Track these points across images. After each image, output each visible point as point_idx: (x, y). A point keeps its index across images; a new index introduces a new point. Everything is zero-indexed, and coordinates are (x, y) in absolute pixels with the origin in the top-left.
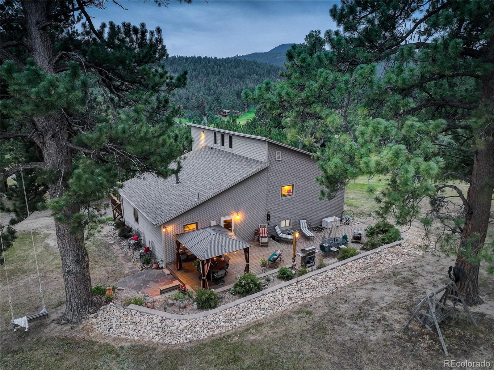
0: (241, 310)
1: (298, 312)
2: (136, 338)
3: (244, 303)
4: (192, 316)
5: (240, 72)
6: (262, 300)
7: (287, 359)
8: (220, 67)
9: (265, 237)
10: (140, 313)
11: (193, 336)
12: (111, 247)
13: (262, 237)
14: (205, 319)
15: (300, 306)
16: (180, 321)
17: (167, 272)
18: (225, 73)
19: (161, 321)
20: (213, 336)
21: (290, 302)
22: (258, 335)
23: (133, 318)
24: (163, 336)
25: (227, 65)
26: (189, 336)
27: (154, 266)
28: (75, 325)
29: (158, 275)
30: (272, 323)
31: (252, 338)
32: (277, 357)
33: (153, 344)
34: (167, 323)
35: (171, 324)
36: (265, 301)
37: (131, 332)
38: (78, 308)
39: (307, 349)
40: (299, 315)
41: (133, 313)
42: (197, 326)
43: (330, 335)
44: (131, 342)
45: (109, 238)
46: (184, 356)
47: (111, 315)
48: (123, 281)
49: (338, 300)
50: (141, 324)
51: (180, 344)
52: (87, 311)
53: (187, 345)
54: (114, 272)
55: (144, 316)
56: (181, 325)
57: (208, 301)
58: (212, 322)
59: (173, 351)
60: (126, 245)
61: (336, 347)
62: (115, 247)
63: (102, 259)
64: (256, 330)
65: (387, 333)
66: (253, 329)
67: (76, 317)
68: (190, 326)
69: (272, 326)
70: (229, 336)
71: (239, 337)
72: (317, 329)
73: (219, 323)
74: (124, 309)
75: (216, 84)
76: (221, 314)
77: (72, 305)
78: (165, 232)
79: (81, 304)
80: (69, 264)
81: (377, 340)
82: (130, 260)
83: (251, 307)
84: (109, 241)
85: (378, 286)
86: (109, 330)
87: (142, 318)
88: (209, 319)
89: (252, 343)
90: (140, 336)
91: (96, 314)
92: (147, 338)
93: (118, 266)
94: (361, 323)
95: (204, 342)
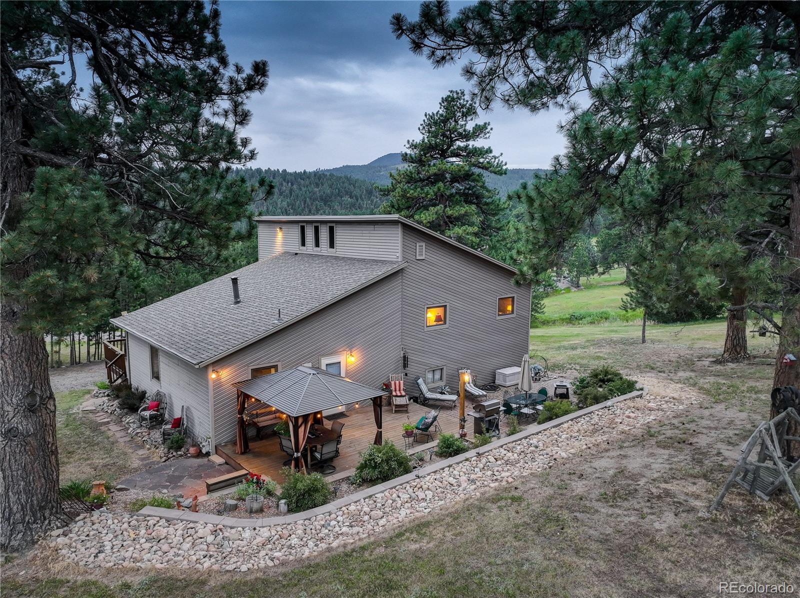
0: (379, 505)
1: (495, 499)
2: (159, 566)
3: (382, 492)
4: (281, 520)
5: (324, 193)
6: (419, 486)
7: (499, 575)
8: (292, 185)
9: (401, 396)
10: (167, 521)
11: (286, 553)
12: (103, 428)
13: (397, 396)
14: (307, 522)
15: (496, 490)
16: (255, 529)
17: (217, 459)
18: (300, 195)
19: (214, 532)
20: (329, 550)
21: (474, 487)
22: (425, 541)
23: (150, 531)
24: (219, 558)
25: (302, 182)
26: (277, 554)
27: (192, 450)
28: (15, 555)
29: (199, 466)
30: (449, 520)
31: (414, 547)
32: (476, 574)
33: (198, 574)
34: (226, 534)
35: (237, 536)
36: (425, 487)
37: (146, 557)
38: (25, 515)
39: (535, 554)
40: (499, 504)
41: (151, 522)
42: (293, 536)
43: (572, 529)
44: (147, 573)
45: (98, 414)
46: (270, 590)
47: (100, 529)
48: (127, 480)
49: (565, 477)
50: (170, 541)
51: (259, 570)
52: (47, 522)
53: (275, 569)
54: (109, 467)
55: (176, 527)
56: (257, 537)
57: (310, 495)
58: (323, 529)
59: (245, 584)
60: (134, 422)
61: (594, 546)
62: (110, 427)
63: (85, 448)
64: (419, 533)
65: (684, 515)
66: (412, 533)
67: (20, 536)
68: (277, 536)
69: (448, 525)
70: (363, 548)
71: (386, 547)
72: (542, 521)
73: (337, 529)
74: (132, 517)
75: (286, 210)
76: (341, 512)
77: (11, 509)
78: (214, 381)
79: (32, 505)
80: (11, 415)
81: (669, 527)
82: (142, 447)
83: (398, 499)
84: (98, 419)
85: (630, 452)
86: (96, 556)
87: (171, 529)
88: (316, 523)
89: (417, 556)
90: (167, 562)
91: (65, 528)
92: (185, 562)
93: (118, 457)
94: (626, 504)
95: (312, 563)
